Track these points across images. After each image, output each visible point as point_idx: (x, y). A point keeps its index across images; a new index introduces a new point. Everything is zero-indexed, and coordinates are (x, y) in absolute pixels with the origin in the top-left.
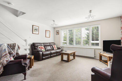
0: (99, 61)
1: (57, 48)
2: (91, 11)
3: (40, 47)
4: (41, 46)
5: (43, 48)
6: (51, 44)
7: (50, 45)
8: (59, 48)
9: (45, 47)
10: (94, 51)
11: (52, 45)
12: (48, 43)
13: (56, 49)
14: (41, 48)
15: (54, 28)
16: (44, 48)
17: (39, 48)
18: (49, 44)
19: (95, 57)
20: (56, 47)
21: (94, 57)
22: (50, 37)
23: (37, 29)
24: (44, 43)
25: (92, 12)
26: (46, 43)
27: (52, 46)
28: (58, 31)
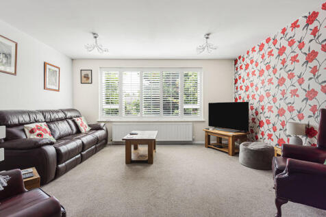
0: (204, 148)
1: (89, 126)
2: (208, 35)
3: (33, 126)
4: (37, 124)
5: (45, 131)
6: (69, 114)
7: (66, 119)
8: (96, 128)
9: (52, 126)
10: (191, 127)
11: (71, 118)
12: (57, 112)
13: (88, 129)
14: (38, 132)
15: (73, 60)
16: (48, 130)
17: (32, 131)
18: (61, 115)
19: (193, 140)
20: (85, 123)
21: (191, 140)
22: (58, 90)
23: (10, 55)
24: (43, 112)
25: (210, 36)
26: (53, 112)
27: (74, 121)
28: (89, 73)
